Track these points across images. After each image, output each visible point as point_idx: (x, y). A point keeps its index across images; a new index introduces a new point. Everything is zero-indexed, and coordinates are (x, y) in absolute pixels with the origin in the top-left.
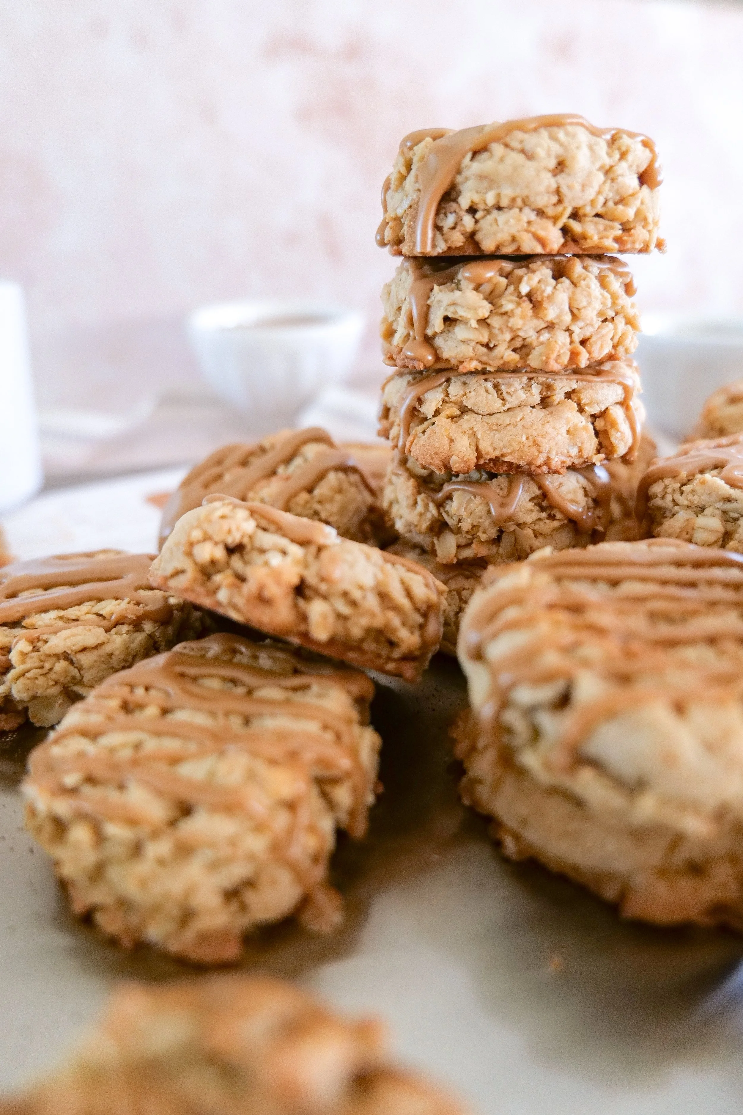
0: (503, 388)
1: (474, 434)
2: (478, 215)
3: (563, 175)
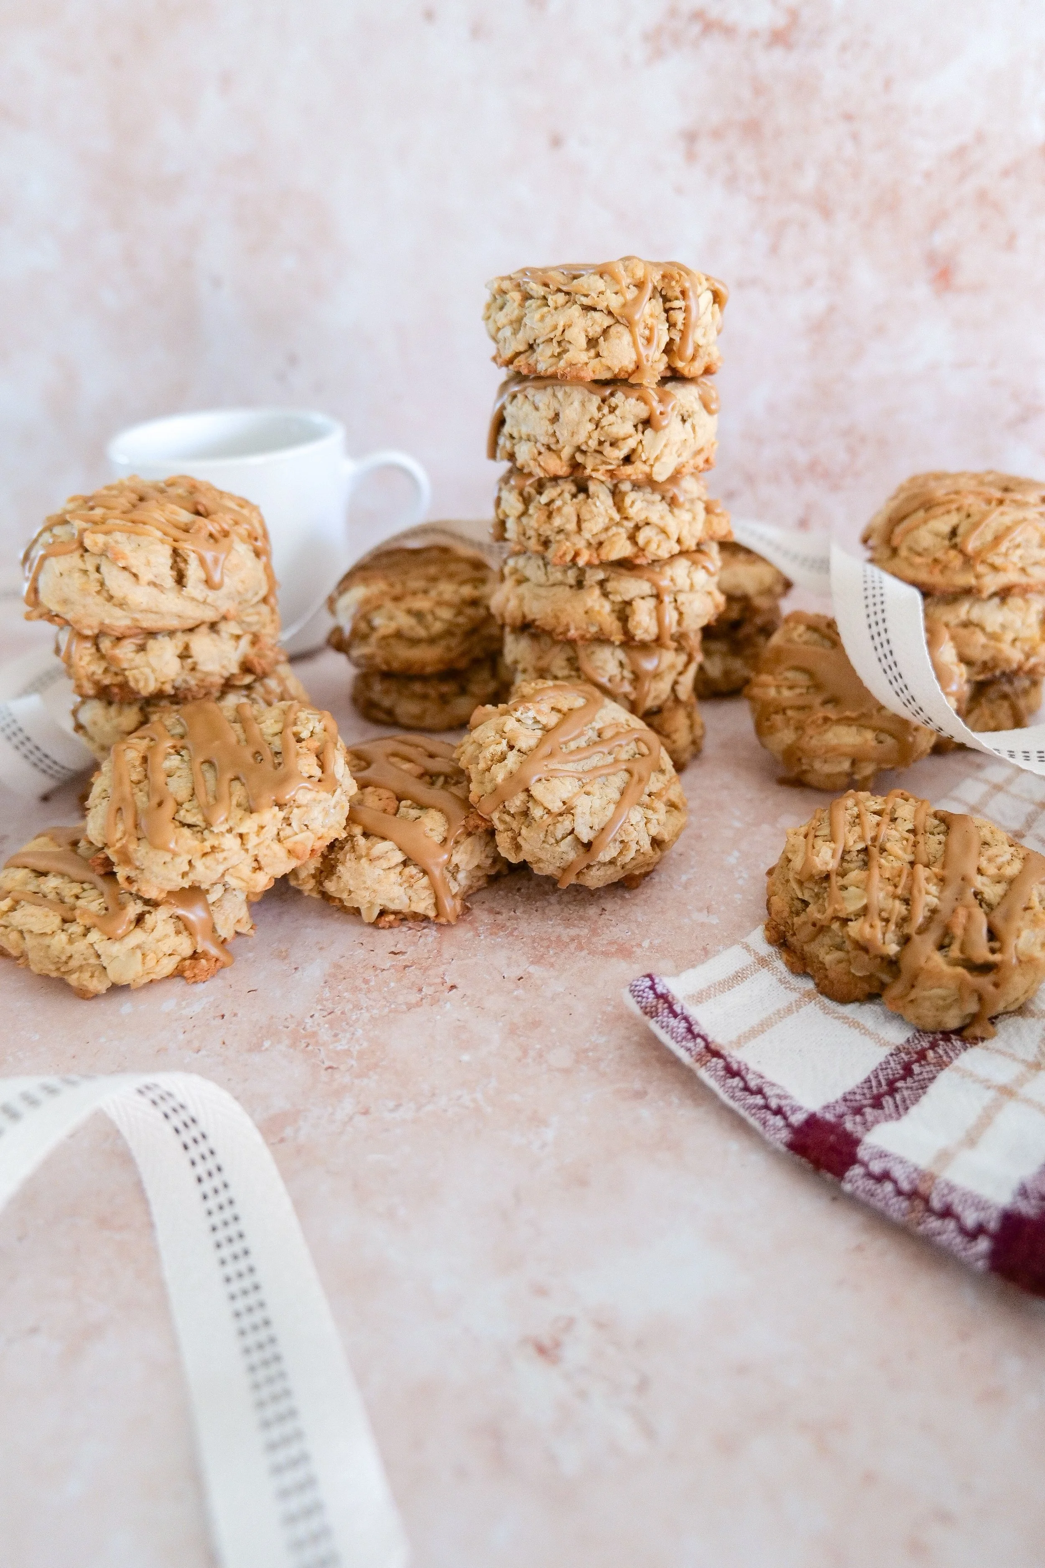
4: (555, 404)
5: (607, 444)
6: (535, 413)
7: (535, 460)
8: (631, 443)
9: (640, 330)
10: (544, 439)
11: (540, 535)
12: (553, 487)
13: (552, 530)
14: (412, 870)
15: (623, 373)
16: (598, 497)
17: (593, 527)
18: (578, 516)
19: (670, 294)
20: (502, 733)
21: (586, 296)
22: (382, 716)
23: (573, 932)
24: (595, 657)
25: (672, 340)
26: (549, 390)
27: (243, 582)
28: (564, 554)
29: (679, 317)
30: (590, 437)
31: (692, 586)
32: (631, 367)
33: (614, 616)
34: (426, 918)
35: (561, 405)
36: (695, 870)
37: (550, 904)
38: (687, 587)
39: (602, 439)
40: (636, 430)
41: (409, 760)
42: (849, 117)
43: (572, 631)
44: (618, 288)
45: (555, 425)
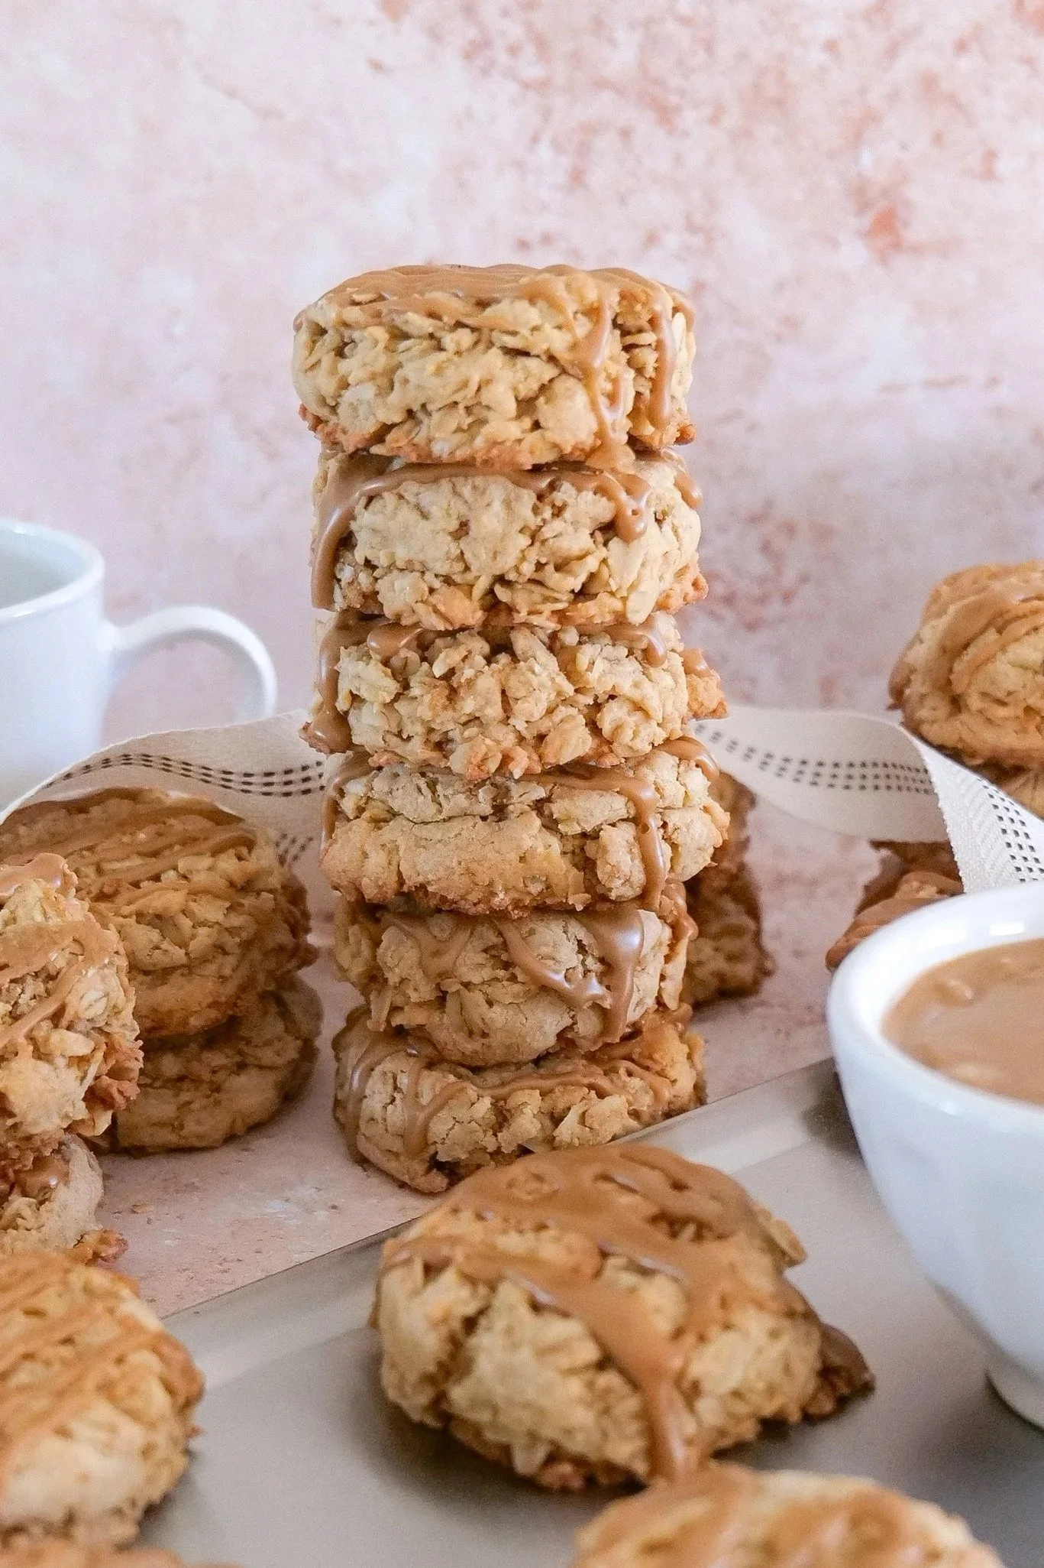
0: (439, 787)
1: (397, 848)
2: (376, 573)
3: (469, 539)
4: (459, 507)
5: (550, 568)
6: (423, 523)
8: (592, 564)
9: (603, 385)
10: (440, 567)
11: (431, 730)
13: (456, 722)
15: (578, 453)
16: (532, 658)
17: (531, 709)
18: (503, 692)
19: (631, 323)
21: (514, 333)
24: (535, 939)
25: (640, 396)
26: (445, 485)
28: (484, 760)
29: (649, 358)
30: (521, 559)
31: (685, 798)
32: (590, 442)
33: (568, 861)
35: (470, 508)
38: (678, 800)
39: (543, 560)
40: (596, 542)
43: (501, 896)
44: (561, 320)
45: (461, 541)
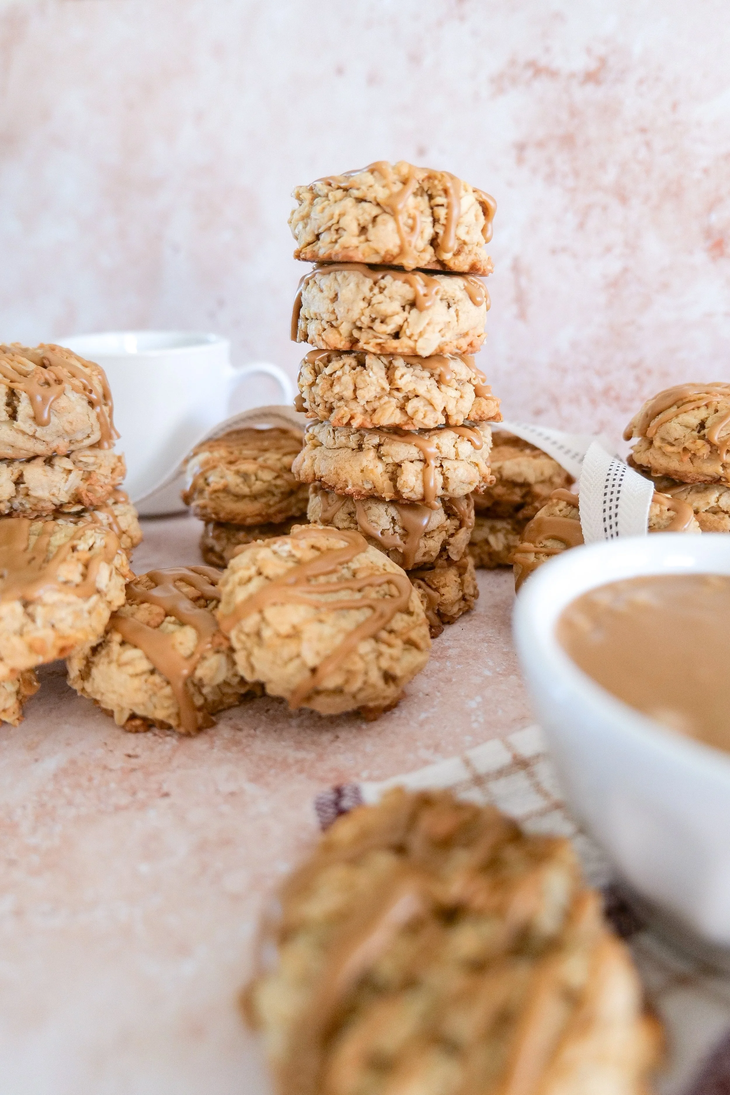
5: (378, 321)
6: (320, 295)
7: (320, 335)
8: (399, 320)
9: (403, 218)
10: (326, 317)
12: (337, 361)
13: (334, 397)
14: (157, 679)
15: (388, 256)
16: (372, 369)
17: (366, 394)
18: (355, 385)
19: (434, 192)
20: (254, 561)
21: (358, 189)
22: (214, 559)
23: (301, 755)
24: (370, 512)
25: (437, 234)
26: (332, 275)
27: (71, 423)
28: (342, 417)
29: (442, 213)
30: (363, 314)
31: (457, 454)
32: (396, 251)
33: (386, 476)
34: (170, 727)
36: (435, 709)
37: (290, 726)
38: (452, 456)
39: (373, 316)
40: (404, 310)
41: (191, 584)
42: (643, 130)
43: (350, 487)
44: (384, 182)
45: (334, 303)
